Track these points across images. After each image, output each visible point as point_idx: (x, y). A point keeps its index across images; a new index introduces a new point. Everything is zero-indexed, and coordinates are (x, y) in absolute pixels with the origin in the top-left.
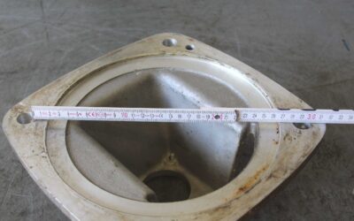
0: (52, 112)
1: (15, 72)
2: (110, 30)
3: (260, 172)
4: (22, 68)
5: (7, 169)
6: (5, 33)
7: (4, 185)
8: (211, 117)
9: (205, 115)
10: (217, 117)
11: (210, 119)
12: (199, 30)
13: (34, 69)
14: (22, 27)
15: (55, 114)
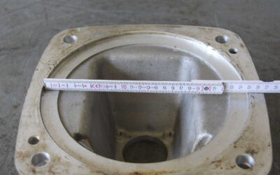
0: (61, 84)
1: (17, 48)
2: (102, 11)
3: (165, 172)
4: (24, 44)
5: (9, 135)
6: (9, 13)
7: (6, 149)
8: (201, 89)
9: (195, 87)
10: (206, 89)
11: (200, 91)
12: (182, 13)
13: (34, 46)
14: (24, 8)
15: (63, 85)
